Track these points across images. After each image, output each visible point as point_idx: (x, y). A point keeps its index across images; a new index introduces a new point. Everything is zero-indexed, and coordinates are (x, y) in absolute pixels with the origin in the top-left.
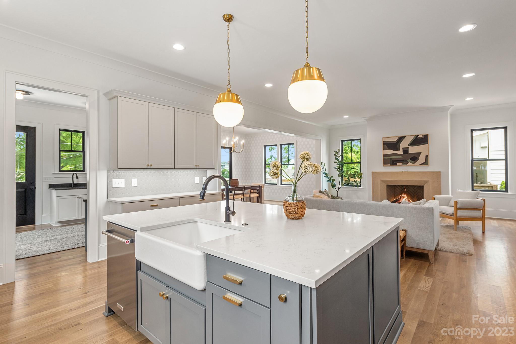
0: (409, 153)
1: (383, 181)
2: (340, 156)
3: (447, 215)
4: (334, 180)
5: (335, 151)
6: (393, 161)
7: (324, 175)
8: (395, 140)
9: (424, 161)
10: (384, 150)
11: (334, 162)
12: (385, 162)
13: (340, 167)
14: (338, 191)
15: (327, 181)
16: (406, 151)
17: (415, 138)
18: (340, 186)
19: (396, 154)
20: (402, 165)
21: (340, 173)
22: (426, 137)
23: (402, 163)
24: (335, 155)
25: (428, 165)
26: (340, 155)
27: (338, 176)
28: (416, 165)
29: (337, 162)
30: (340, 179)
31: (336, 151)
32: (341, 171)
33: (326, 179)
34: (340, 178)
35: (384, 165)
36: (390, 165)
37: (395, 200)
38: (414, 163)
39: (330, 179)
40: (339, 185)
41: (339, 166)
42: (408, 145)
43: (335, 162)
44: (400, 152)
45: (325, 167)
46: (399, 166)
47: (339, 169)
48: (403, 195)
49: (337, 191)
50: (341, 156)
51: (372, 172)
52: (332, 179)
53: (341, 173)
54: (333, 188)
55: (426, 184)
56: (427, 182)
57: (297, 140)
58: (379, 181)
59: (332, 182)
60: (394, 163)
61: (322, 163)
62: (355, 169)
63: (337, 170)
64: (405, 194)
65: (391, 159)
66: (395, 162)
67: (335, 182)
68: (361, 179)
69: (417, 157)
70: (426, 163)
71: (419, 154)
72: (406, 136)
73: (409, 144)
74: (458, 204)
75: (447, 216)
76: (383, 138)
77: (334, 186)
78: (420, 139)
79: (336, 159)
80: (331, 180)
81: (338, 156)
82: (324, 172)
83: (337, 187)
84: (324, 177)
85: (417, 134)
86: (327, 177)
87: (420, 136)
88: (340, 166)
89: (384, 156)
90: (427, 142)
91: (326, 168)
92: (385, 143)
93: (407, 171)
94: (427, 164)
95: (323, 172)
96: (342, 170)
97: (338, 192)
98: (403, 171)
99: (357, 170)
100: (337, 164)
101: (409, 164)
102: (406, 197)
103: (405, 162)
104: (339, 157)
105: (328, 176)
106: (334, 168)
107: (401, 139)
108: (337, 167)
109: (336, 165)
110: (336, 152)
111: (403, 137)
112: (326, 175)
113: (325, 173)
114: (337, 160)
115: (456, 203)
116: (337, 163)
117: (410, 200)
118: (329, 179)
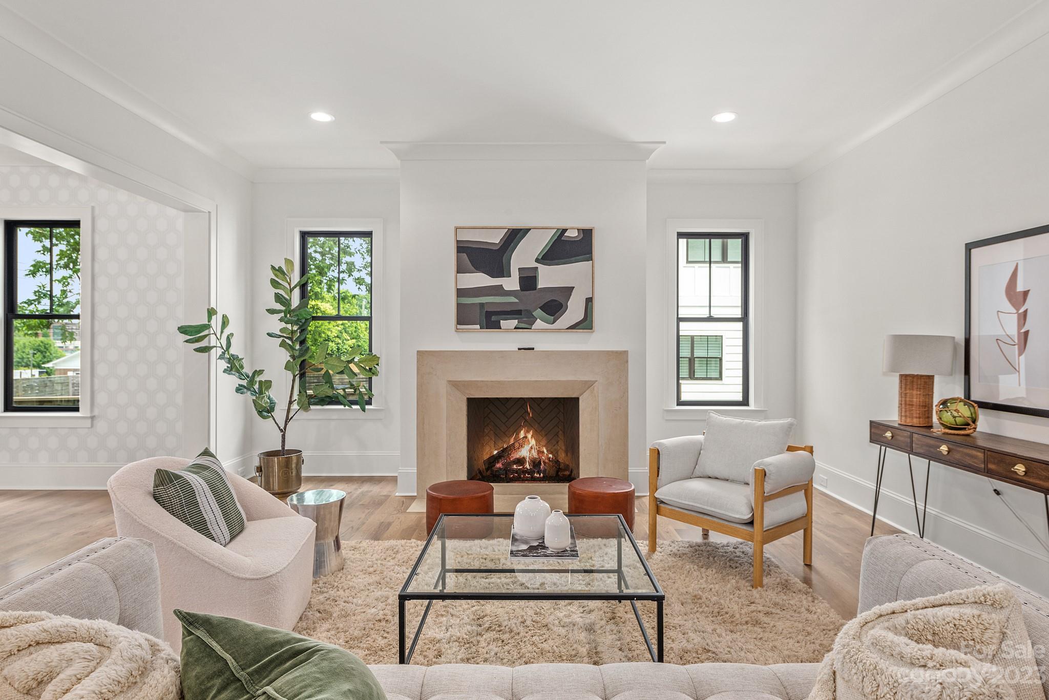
0: (540, 286)
1: (455, 385)
2: (295, 287)
3: (715, 519)
4: (268, 384)
5: (273, 268)
6: (489, 314)
7: (224, 365)
8: (496, 238)
9: (581, 317)
10: (458, 272)
11: (268, 310)
12: (464, 317)
13: (293, 332)
14: (285, 428)
15: (239, 389)
16: (528, 280)
17: (556, 237)
18: (295, 406)
19: (498, 290)
20: (516, 328)
21: (293, 357)
22: (587, 234)
23: (516, 321)
24: (274, 283)
25: (591, 329)
26: (296, 283)
27: (285, 369)
28: (559, 330)
29: (279, 312)
30: (294, 381)
31: (280, 268)
32: (297, 347)
33: (234, 381)
34: (295, 376)
35: (459, 327)
36: (478, 327)
37: (495, 452)
38: (553, 324)
39: (252, 381)
40: (291, 403)
41: (289, 326)
42: (537, 260)
43: (271, 311)
44: (512, 283)
45: (227, 332)
46: (507, 330)
47: (290, 339)
48: (522, 434)
49: (281, 430)
50: (298, 287)
51: (418, 352)
52: (260, 382)
53: (297, 353)
54: (264, 417)
55: (588, 391)
56: (589, 385)
57: (93, 208)
58: (443, 388)
59: (261, 392)
60: (490, 320)
61: (211, 312)
62: (332, 342)
63: (283, 344)
64: (528, 432)
65: (482, 305)
66: (494, 318)
67: (272, 393)
68: (374, 378)
69: (562, 301)
70: (585, 323)
71: (569, 291)
72: (530, 229)
73: (540, 258)
74: (766, 478)
75: (714, 522)
76: (457, 229)
77: (266, 411)
78: (572, 242)
79: (278, 298)
80: (256, 387)
81: (284, 288)
82: (224, 353)
83: (280, 414)
84: (225, 371)
85: (563, 225)
86: (238, 371)
87: (572, 234)
88: (295, 328)
89: (461, 293)
90: (590, 252)
91: (232, 334)
92: (463, 248)
93: (533, 349)
94: (590, 327)
95: (220, 351)
96: (302, 342)
97: (283, 431)
98: (519, 349)
99: (338, 344)
100: (281, 320)
101: (539, 324)
102: (533, 442)
103: (524, 318)
104: (291, 290)
105: (242, 367)
106: (268, 334)
107: (515, 236)
108: (281, 330)
109: (275, 324)
110: (278, 271)
111: (521, 229)
112: (234, 365)
113: (227, 356)
114: (282, 303)
115: (762, 475)
116: (282, 314)
117: (545, 451)
118: (244, 383)
